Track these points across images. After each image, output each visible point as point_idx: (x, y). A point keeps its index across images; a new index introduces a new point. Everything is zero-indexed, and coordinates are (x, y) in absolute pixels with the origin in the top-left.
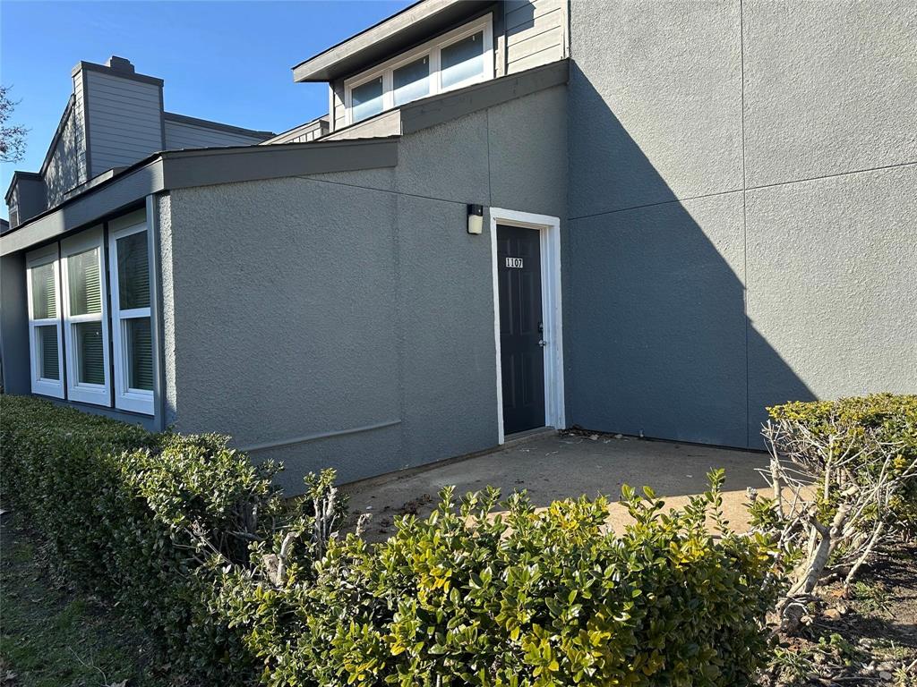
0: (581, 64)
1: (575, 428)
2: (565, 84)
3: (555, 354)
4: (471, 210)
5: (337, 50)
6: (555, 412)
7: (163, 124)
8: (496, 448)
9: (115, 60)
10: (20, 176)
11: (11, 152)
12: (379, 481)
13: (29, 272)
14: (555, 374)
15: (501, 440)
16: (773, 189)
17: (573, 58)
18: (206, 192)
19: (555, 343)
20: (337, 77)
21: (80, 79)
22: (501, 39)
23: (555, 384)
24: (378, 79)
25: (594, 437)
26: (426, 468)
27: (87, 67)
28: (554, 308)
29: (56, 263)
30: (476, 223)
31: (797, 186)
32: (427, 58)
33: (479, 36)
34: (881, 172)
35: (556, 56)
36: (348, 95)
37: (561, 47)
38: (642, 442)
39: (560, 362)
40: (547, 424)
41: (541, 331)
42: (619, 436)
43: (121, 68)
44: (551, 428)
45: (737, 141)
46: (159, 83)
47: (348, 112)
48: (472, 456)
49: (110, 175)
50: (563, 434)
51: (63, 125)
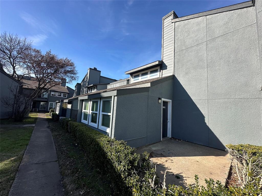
0: (176, 76)
1: (173, 137)
2: (173, 79)
3: (170, 124)
4: (159, 99)
5: (133, 70)
6: (169, 134)
7: (100, 77)
8: (161, 141)
9: (94, 68)
10: (78, 84)
11: (77, 80)
12: (142, 147)
13: (84, 102)
14: (170, 128)
15: (162, 140)
16: (214, 100)
17: (175, 75)
18: (122, 96)
19: (170, 122)
20: (131, 74)
21: (89, 70)
22: (161, 71)
23: (170, 129)
24: (138, 75)
25: (177, 140)
26: (150, 145)
27: (90, 69)
28: (170, 115)
29: (90, 102)
30: (160, 101)
31: (219, 100)
32: (148, 72)
33: (157, 70)
34: (237, 99)
35: (171, 74)
36: (133, 77)
37: (172, 73)
38: (186, 142)
39: (171, 125)
40: (168, 136)
41: (167, 119)
42: (182, 140)
43: (95, 69)
44: (169, 137)
45: (206, 91)
46: (100, 71)
47: (133, 79)
48: (157, 143)
49: (92, 85)
50: (171, 139)
51: (85, 77)
